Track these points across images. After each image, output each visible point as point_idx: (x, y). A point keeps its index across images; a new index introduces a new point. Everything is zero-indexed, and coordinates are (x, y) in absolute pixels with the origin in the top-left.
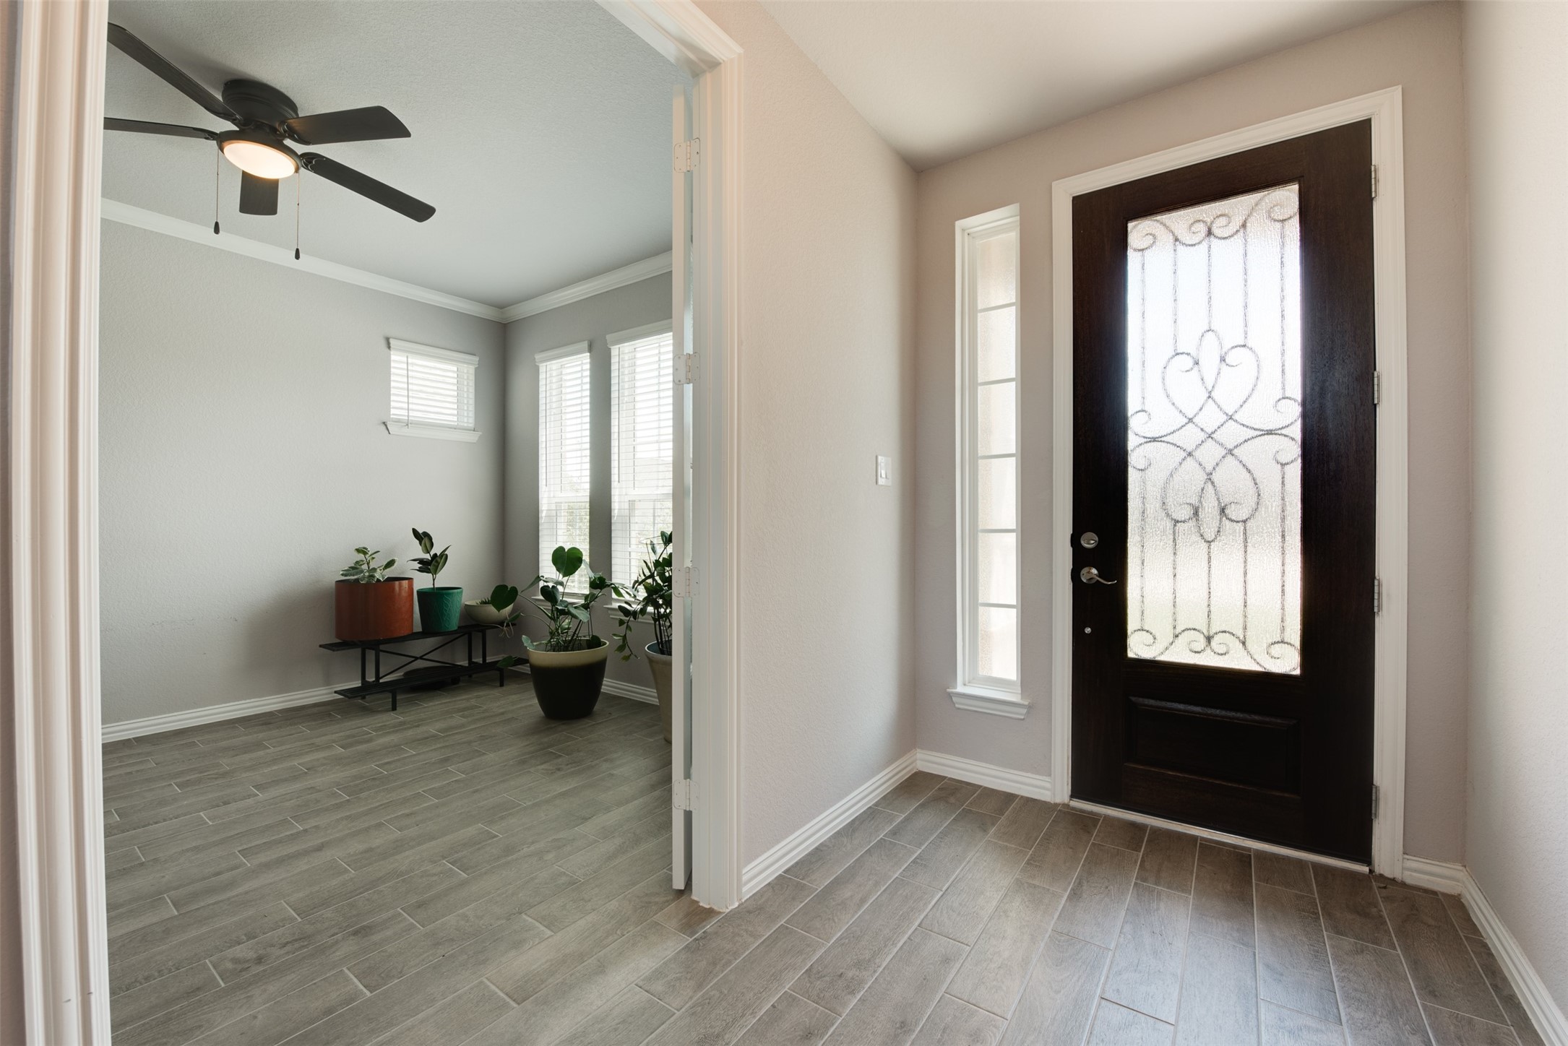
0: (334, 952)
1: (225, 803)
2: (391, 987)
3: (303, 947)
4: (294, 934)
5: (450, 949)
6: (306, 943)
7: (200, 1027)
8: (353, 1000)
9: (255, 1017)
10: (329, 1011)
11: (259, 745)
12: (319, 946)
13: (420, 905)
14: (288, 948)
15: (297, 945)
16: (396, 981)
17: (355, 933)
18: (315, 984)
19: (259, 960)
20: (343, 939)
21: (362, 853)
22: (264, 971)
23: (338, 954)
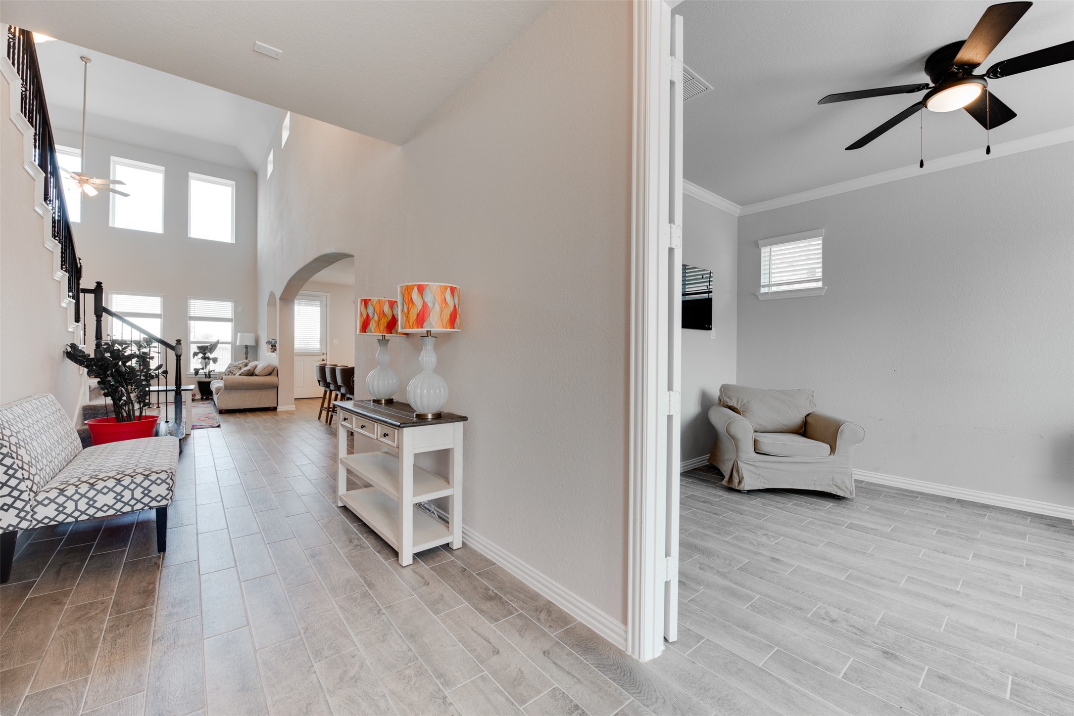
0: (862, 649)
1: (944, 553)
2: (852, 686)
3: (856, 634)
4: (862, 626)
5: (911, 710)
6: (859, 634)
7: (780, 620)
8: (831, 671)
9: (796, 636)
10: (816, 663)
11: (1022, 535)
12: (861, 640)
13: (942, 678)
14: (851, 629)
15: (855, 631)
16: (859, 687)
17: (885, 652)
18: (832, 649)
19: (833, 621)
20: (876, 649)
21: (966, 627)
22: (827, 626)
23: (862, 651)
